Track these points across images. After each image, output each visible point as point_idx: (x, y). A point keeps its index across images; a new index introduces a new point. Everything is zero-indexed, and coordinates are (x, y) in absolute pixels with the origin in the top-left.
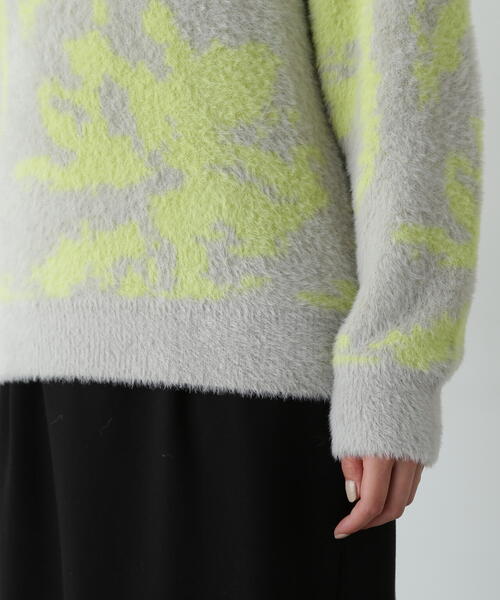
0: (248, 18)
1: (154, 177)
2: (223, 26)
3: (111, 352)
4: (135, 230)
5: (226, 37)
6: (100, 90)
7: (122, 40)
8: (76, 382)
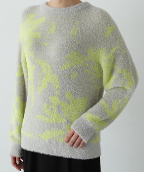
0: (84, 93)
1: (67, 122)
2: (80, 95)
3: (56, 151)
4: (62, 131)
5: (80, 97)
6: (57, 106)
7: (62, 98)
8: (49, 155)
